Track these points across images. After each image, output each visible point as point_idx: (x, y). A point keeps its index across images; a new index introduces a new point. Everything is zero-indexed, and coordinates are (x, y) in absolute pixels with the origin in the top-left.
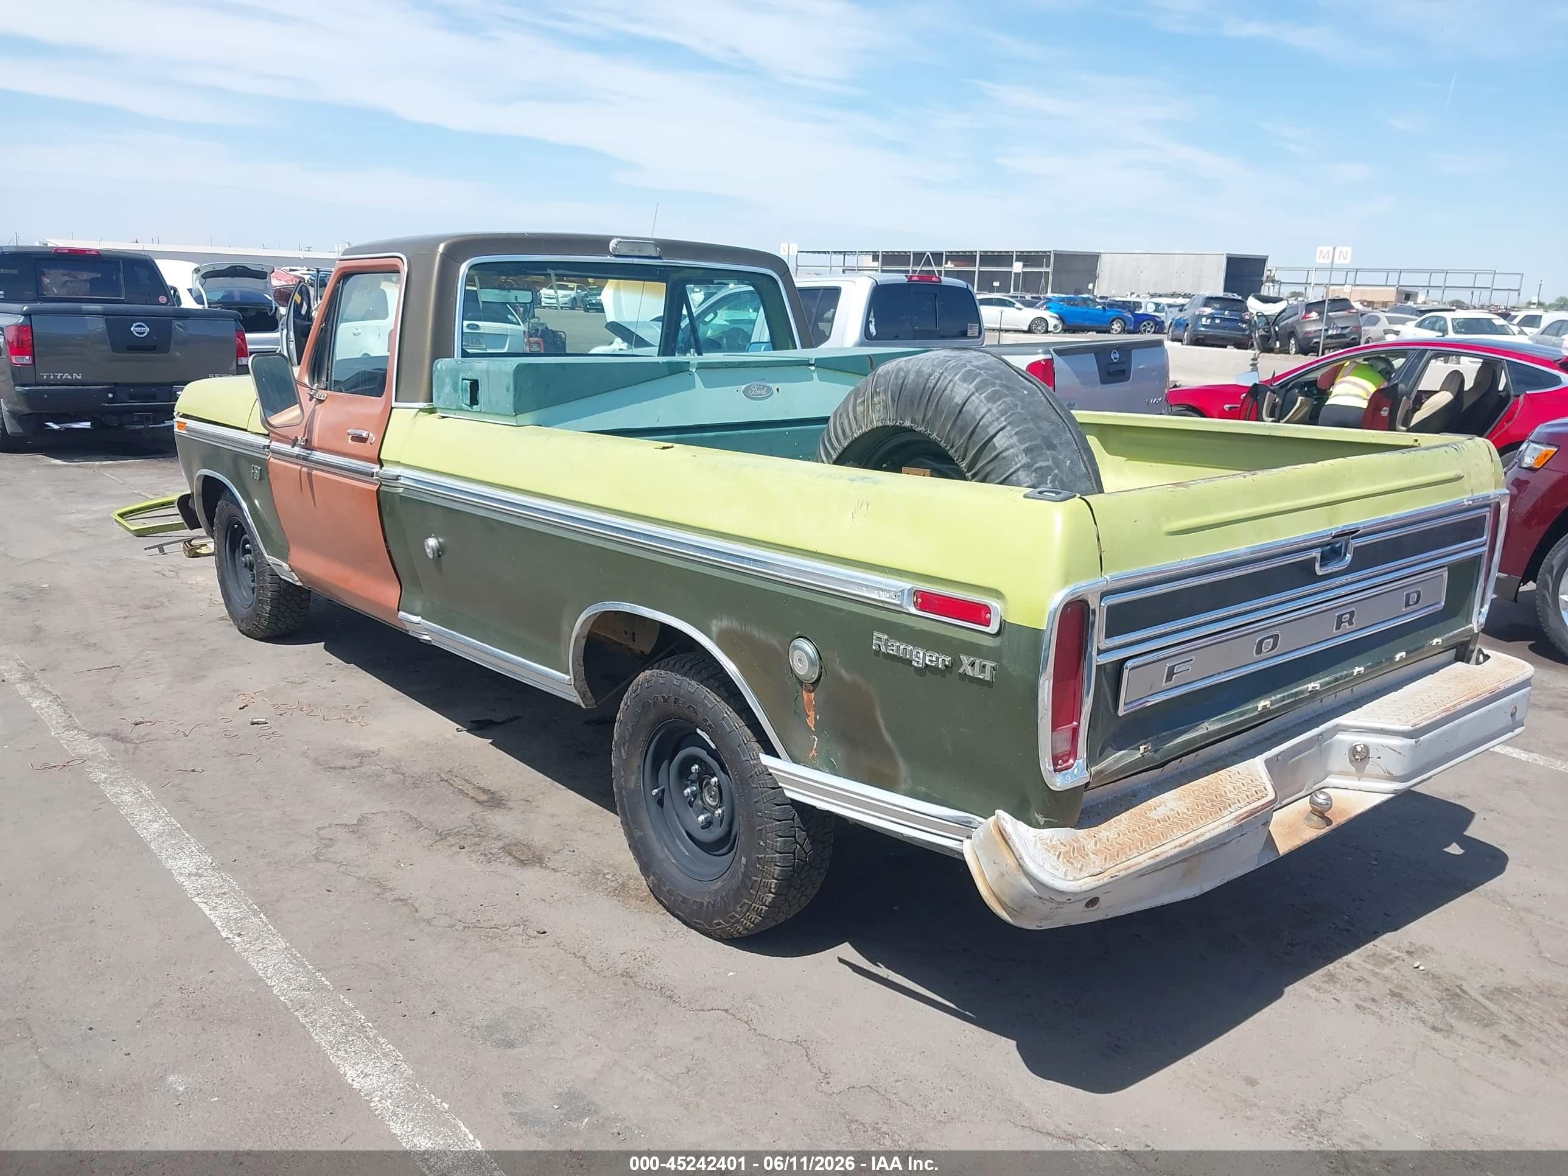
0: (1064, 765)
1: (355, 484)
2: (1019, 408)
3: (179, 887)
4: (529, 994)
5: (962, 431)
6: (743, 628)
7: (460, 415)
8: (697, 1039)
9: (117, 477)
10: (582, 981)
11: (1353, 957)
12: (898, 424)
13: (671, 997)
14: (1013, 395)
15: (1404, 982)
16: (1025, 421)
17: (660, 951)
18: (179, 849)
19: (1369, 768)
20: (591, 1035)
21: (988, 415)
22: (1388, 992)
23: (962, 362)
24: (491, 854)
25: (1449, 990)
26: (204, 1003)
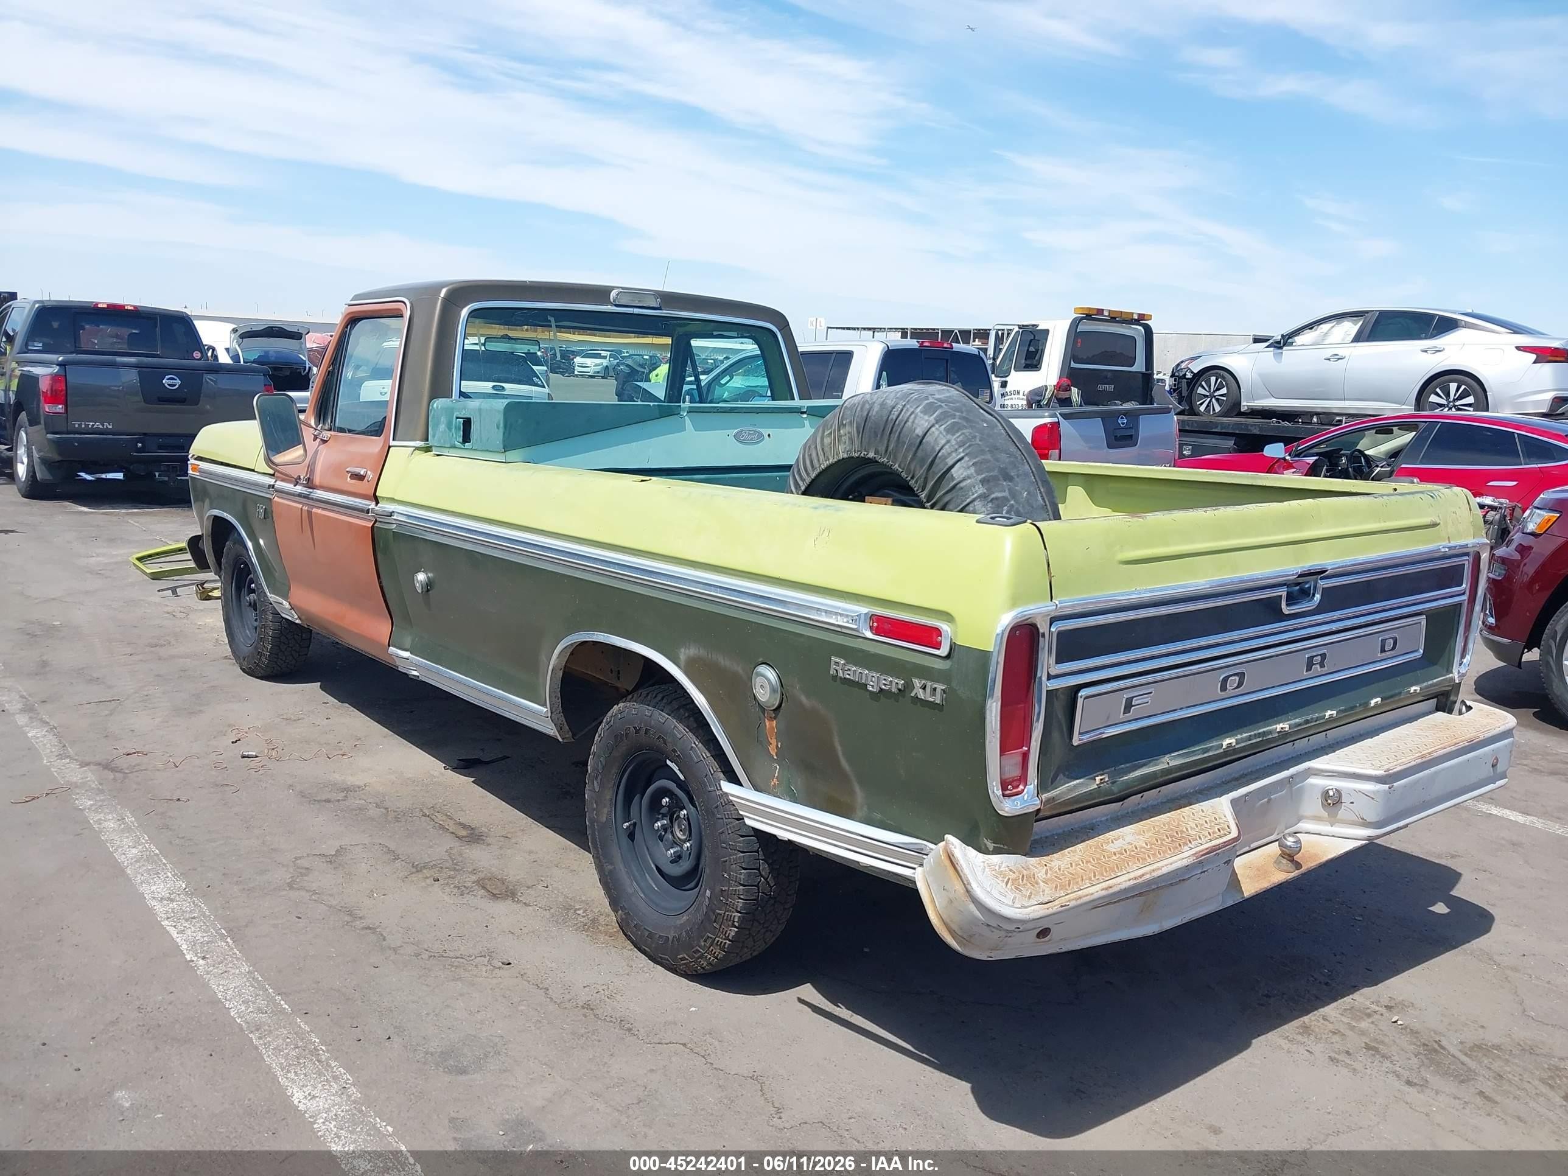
0: (1014, 791)
1: (350, 521)
2: (978, 440)
3: (151, 909)
4: (487, 1022)
5: (922, 461)
6: (710, 655)
7: (453, 452)
8: (652, 1071)
9: (140, 524)
10: (542, 1012)
11: (1330, 1010)
12: (862, 455)
13: (630, 1030)
14: (972, 427)
15: (1381, 1036)
16: (983, 452)
17: (623, 985)
18: (154, 874)
19: (1342, 813)
20: (545, 1064)
21: (947, 447)
22: (1363, 1045)
23: (924, 395)
24: (465, 886)
25: (1427, 1045)
26: (160, 1023)
